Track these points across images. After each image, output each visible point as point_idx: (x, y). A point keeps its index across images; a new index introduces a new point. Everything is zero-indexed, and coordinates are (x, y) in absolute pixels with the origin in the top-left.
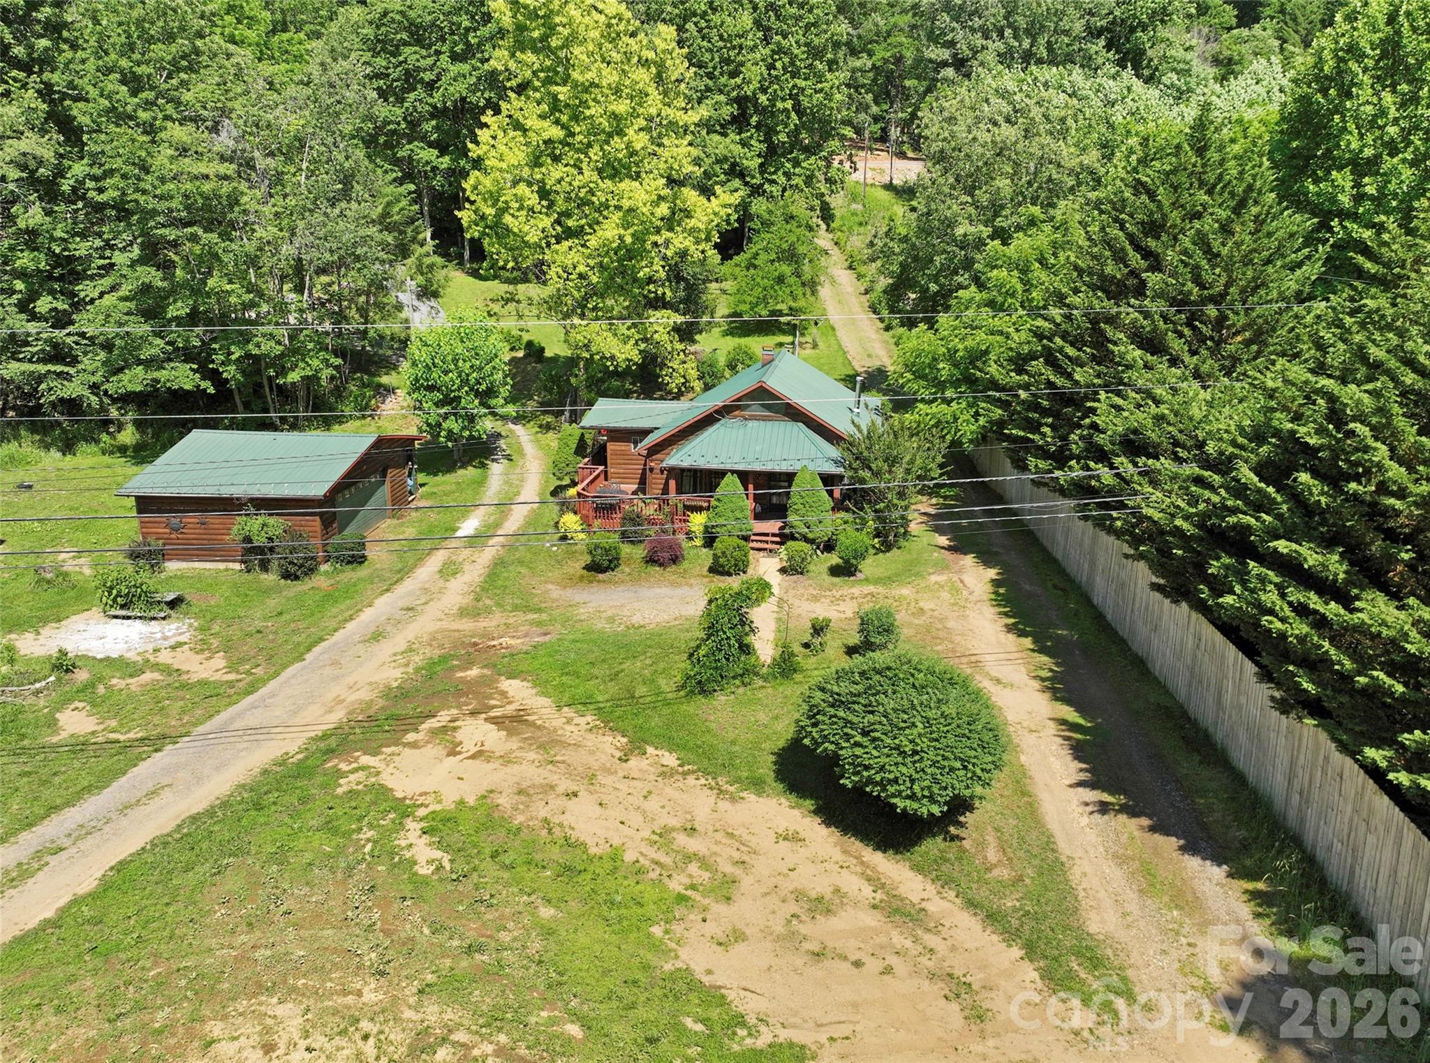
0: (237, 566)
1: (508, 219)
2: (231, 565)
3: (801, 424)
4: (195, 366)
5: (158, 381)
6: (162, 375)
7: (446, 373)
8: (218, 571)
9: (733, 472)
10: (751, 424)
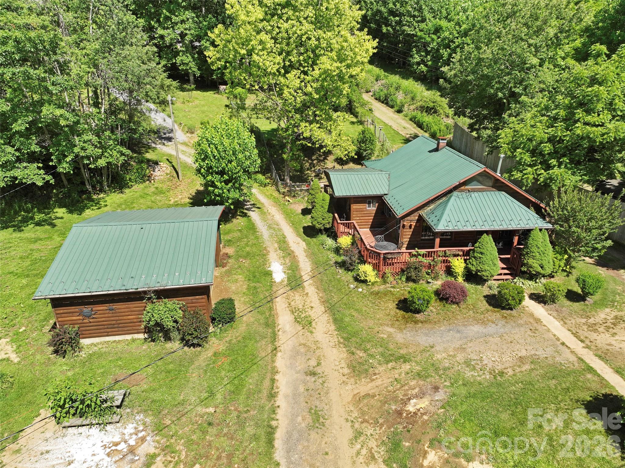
0: (141, 336)
1: (255, 57)
2: (136, 336)
3: (504, 193)
4: (41, 165)
5: (16, 178)
6: (17, 173)
7: (230, 162)
8: (128, 343)
9: (487, 232)
10: (473, 195)
